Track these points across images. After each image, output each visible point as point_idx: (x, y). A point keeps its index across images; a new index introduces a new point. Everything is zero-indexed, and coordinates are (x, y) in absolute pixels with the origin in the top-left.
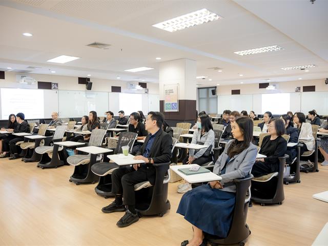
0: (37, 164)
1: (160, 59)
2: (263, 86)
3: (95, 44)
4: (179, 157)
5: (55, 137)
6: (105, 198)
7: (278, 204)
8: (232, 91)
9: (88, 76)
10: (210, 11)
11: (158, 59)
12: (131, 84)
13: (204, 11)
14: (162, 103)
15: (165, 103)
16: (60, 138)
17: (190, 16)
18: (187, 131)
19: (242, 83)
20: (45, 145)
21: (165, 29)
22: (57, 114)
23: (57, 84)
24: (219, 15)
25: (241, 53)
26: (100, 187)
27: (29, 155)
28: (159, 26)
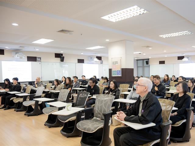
0: (24, 113)
1: (108, 40)
2: (180, 58)
3: (62, 31)
4: (120, 108)
5: (37, 94)
6: (67, 137)
7: (187, 141)
8: (160, 61)
9: (62, 52)
10: (140, 7)
11: (107, 40)
12: (91, 58)
13: (135, 7)
14: (110, 70)
15: (113, 70)
16: (40, 95)
17: (127, 11)
18: (127, 90)
19: (166, 56)
20: (30, 100)
21: (109, 20)
22: (39, 79)
23: (40, 58)
24: (146, 10)
25: (164, 36)
26: (64, 130)
27: (19, 107)
28: (106, 18)
